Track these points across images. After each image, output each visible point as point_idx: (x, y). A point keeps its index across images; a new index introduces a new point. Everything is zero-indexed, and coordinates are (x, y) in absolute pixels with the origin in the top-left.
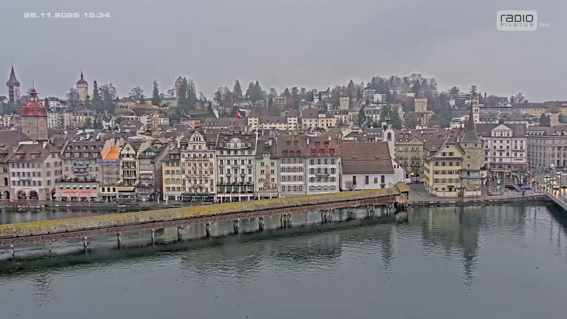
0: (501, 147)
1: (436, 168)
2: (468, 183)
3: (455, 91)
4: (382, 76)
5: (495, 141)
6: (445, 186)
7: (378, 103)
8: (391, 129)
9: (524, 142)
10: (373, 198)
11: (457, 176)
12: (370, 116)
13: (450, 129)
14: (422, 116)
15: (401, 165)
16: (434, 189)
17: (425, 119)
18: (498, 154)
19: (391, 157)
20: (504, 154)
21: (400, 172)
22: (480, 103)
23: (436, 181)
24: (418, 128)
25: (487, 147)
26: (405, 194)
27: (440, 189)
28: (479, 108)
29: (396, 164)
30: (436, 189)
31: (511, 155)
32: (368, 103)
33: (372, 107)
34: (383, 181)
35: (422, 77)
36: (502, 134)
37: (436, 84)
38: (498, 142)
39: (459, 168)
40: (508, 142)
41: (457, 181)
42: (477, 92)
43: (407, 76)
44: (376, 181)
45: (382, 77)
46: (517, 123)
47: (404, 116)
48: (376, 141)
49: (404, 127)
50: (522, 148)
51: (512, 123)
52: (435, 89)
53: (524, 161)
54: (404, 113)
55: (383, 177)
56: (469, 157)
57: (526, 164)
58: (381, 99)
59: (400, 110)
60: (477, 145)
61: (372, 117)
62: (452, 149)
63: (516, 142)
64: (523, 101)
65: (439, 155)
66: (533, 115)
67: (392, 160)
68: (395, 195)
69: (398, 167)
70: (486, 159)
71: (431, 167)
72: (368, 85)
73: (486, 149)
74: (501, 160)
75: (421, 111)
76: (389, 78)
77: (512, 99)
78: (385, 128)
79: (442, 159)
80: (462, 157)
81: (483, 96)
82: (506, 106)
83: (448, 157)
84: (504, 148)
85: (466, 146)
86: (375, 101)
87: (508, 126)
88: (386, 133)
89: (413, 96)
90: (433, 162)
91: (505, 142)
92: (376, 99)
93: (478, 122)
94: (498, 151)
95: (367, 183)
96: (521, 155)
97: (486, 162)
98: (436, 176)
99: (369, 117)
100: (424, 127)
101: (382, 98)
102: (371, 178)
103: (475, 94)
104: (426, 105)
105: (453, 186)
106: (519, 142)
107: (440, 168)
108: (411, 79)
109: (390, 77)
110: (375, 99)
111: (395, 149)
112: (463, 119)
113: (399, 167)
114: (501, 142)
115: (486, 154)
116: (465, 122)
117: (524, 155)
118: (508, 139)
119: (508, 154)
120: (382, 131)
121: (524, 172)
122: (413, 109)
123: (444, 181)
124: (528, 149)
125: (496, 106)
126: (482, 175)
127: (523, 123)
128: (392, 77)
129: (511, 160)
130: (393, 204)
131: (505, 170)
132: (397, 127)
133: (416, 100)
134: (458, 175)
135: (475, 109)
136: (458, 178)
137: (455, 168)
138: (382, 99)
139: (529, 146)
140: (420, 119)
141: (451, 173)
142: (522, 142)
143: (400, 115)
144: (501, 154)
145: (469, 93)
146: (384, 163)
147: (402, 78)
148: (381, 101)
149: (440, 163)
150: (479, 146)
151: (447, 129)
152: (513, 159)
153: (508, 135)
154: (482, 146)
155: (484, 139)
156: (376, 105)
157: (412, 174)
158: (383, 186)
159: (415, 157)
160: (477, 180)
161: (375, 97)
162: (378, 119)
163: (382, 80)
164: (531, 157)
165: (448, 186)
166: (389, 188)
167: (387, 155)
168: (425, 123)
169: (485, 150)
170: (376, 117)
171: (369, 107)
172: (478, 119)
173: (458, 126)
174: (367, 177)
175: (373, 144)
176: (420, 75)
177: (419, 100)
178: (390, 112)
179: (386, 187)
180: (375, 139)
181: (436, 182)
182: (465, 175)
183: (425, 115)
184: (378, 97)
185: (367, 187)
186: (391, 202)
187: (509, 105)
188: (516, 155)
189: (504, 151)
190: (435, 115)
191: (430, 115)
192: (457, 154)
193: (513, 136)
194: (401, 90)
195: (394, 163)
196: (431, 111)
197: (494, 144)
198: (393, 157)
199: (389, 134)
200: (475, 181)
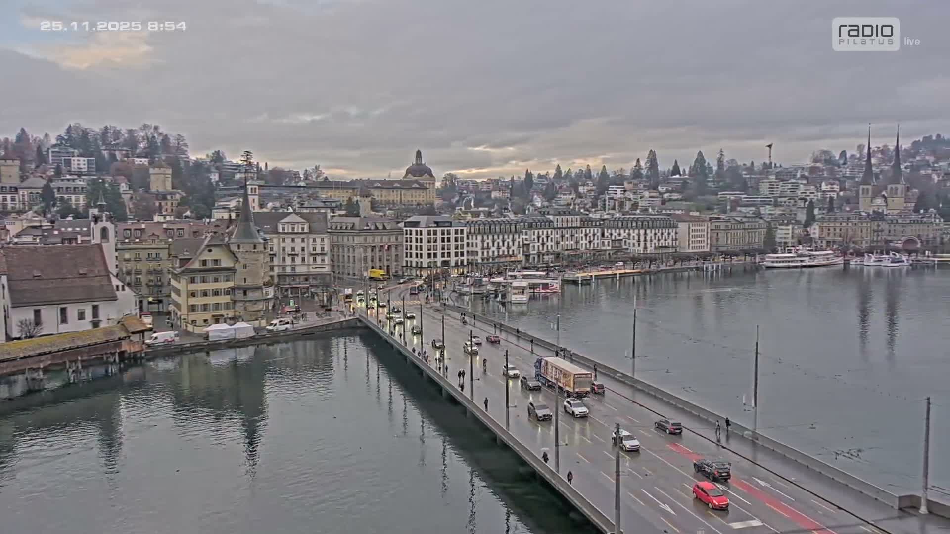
0: (293, 249)
1: (192, 287)
2: (245, 308)
3: (218, 158)
4: (85, 125)
5: (284, 240)
6: (208, 316)
7: (80, 174)
8: (107, 220)
9: (325, 240)
10: (78, 347)
11: (226, 299)
12: (66, 196)
13: (212, 220)
14: (165, 198)
15: (129, 285)
16: (190, 322)
17: (169, 204)
18: (289, 260)
19: (109, 272)
20: (298, 260)
21: (128, 297)
22: (258, 179)
23: (193, 308)
24: (157, 218)
25: (272, 249)
26: (138, 335)
27: (200, 322)
28: (257, 187)
29: (120, 284)
30: (194, 322)
31: (308, 261)
32: (58, 173)
33: (68, 180)
34: (95, 314)
35: (161, 131)
36: (293, 229)
37: (186, 145)
38: (289, 241)
39: (230, 284)
40: (303, 240)
41: (227, 306)
42: (254, 161)
43: (134, 128)
44: (81, 316)
45: (86, 127)
46: (315, 211)
47: (131, 198)
48: (79, 242)
49: (132, 217)
50: (322, 249)
51: (308, 211)
52: (184, 152)
53: (327, 270)
54: (131, 192)
55: (95, 308)
56: (245, 266)
57: (330, 275)
58: (86, 166)
59: (123, 187)
60: (257, 247)
61: (70, 199)
62: (216, 254)
63: (314, 240)
64: (321, 177)
65: (197, 266)
66: (337, 199)
67: (111, 276)
68: (120, 339)
69: (123, 289)
70: (272, 268)
71: (182, 285)
72: (57, 140)
73: (272, 252)
74: (293, 269)
75: (161, 190)
76: (101, 129)
77: (307, 175)
78: (96, 219)
79: (200, 271)
80: (234, 267)
81: (263, 169)
82: (299, 185)
83: (210, 267)
84: (298, 250)
85: (239, 248)
86: (73, 170)
87: (302, 215)
88: (97, 229)
89: (146, 163)
90: (186, 278)
91: (298, 240)
92: (76, 166)
93: (257, 209)
94: (289, 255)
95: (64, 320)
96: (323, 260)
97: (271, 274)
98: (192, 301)
99: (62, 198)
100: (168, 218)
101: (88, 164)
102: (72, 311)
103: (250, 164)
104: (170, 180)
105: (222, 316)
106: (318, 241)
107: (199, 287)
108: (142, 134)
109: (103, 127)
110: (73, 166)
111: (117, 257)
112: (233, 204)
113: (126, 288)
114: (293, 240)
115: (272, 260)
116: (237, 208)
117: (327, 259)
118: (303, 236)
119: (303, 259)
120: (90, 225)
121: (327, 286)
122: (147, 187)
123: (205, 307)
124: (331, 250)
125: (284, 184)
126: (267, 294)
127: (323, 211)
128: (106, 128)
129: (309, 269)
130: (117, 354)
131: (300, 284)
132: (118, 216)
133: (151, 171)
134: (228, 297)
135: (252, 189)
136: (229, 301)
137: (223, 285)
138: (88, 167)
139: (332, 246)
140: (160, 203)
141: (216, 293)
142: (322, 240)
143: (123, 196)
144: (293, 260)
145: (240, 162)
146: (95, 283)
147: (124, 131)
148: (86, 170)
149: (198, 278)
150: (260, 248)
151: (208, 220)
152: (311, 267)
153: (303, 229)
154: (265, 248)
155: (268, 237)
156: (76, 177)
157: (151, 299)
158: (96, 325)
159: (155, 270)
160: (258, 303)
161: (72, 162)
162: (82, 202)
163: (85, 133)
164: (336, 263)
165: (213, 316)
166: (110, 327)
167: (102, 268)
168: (169, 210)
169: (270, 254)
170: (77, 200)
171: (63, 180)
172: (256, 204)
173: (226, 216)
174: (63, 310)
175: (74, 248)
176: (156, 128)
177: (157, 170)
178: (105, 190)
179: (103, 325)
180: (76, 239)
181: (193, 310)
182: (239, 295)
183: (169, 197)
184: (80, 163)
185: (63, 328)
186: (113, 351)
187: (302, 184)
188: (315, 259)
189: (297, 255)
190: (187, 196)
191: (178, 197)
192: (226, 263)
193: (311, 231)
194: (124, 152)
195: (115, 282)
196: (179, 191)
197: (282, 245)
198: (113, 270)
199: (104, 231)
200: (255, 304)
